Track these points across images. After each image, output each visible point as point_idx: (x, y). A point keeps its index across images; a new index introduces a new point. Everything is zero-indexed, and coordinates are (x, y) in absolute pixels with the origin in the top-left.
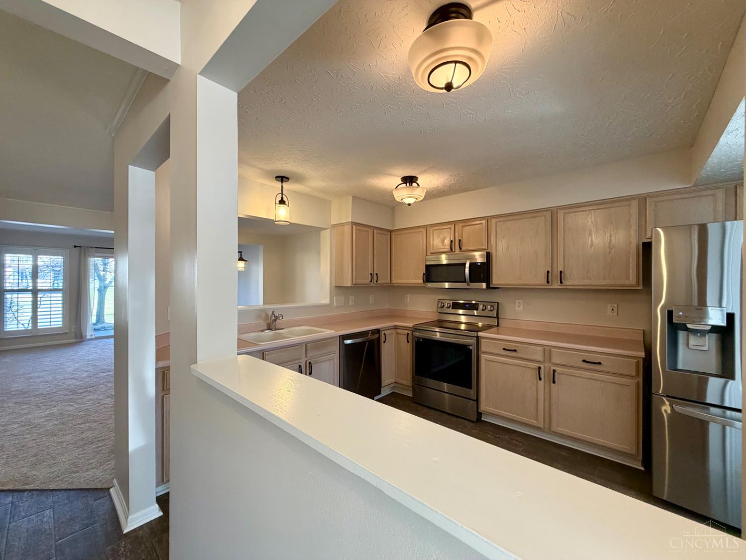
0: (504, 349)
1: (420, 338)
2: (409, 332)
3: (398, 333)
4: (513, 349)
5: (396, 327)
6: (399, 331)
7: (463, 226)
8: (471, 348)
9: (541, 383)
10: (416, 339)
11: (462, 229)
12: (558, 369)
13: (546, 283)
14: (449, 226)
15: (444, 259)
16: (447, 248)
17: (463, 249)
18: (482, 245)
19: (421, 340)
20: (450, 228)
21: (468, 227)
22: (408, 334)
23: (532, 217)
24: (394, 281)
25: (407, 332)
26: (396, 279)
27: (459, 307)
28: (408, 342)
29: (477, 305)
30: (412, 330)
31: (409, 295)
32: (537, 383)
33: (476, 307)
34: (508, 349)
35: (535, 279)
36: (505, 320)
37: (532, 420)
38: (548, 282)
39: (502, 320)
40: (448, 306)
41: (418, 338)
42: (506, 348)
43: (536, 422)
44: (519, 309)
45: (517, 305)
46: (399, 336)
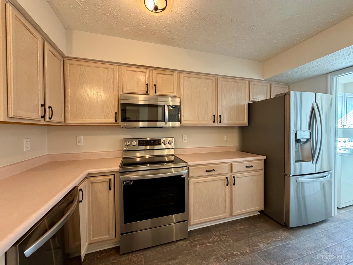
0: (207, 171)
1: (130, 181)
2: (111, 177)
3: (92, 183)
4: (212, 169)
6: (94, 179)
7: (158, 73)
8: (184, 177)
9: (228, 188)
10: (125, 183)
11: (157, 76)
12: (235, 176)
13: (213, 122)
14: (144, 70)
15: (142, 100)
16: (143, 90)
17: (158, 93)
18: (174, 92)
19: (132, 183)
20: (145, 72)
21: (162, 76)
22: (110, 180)
23: (205, 79)
24: (70, 119)
25: (108, 178)
26: (71, 118)
27: (145, 144)
28: (110, 189)
29: (160, 141)
30: (114, 175)
31: (83, 137)
32: (225, 188)
33: (159, 142)
34: (209, 170)
35: (207, 120)
36: (177, 149)
37: (222, 214)
38: (214, 122)
39: (175, 150)
40: (136, 144)
41: (126, 181)
42: (208, 170)
43: (225, 215)
44: (185, 141)
45: (184, 139)
46: (95, 185)
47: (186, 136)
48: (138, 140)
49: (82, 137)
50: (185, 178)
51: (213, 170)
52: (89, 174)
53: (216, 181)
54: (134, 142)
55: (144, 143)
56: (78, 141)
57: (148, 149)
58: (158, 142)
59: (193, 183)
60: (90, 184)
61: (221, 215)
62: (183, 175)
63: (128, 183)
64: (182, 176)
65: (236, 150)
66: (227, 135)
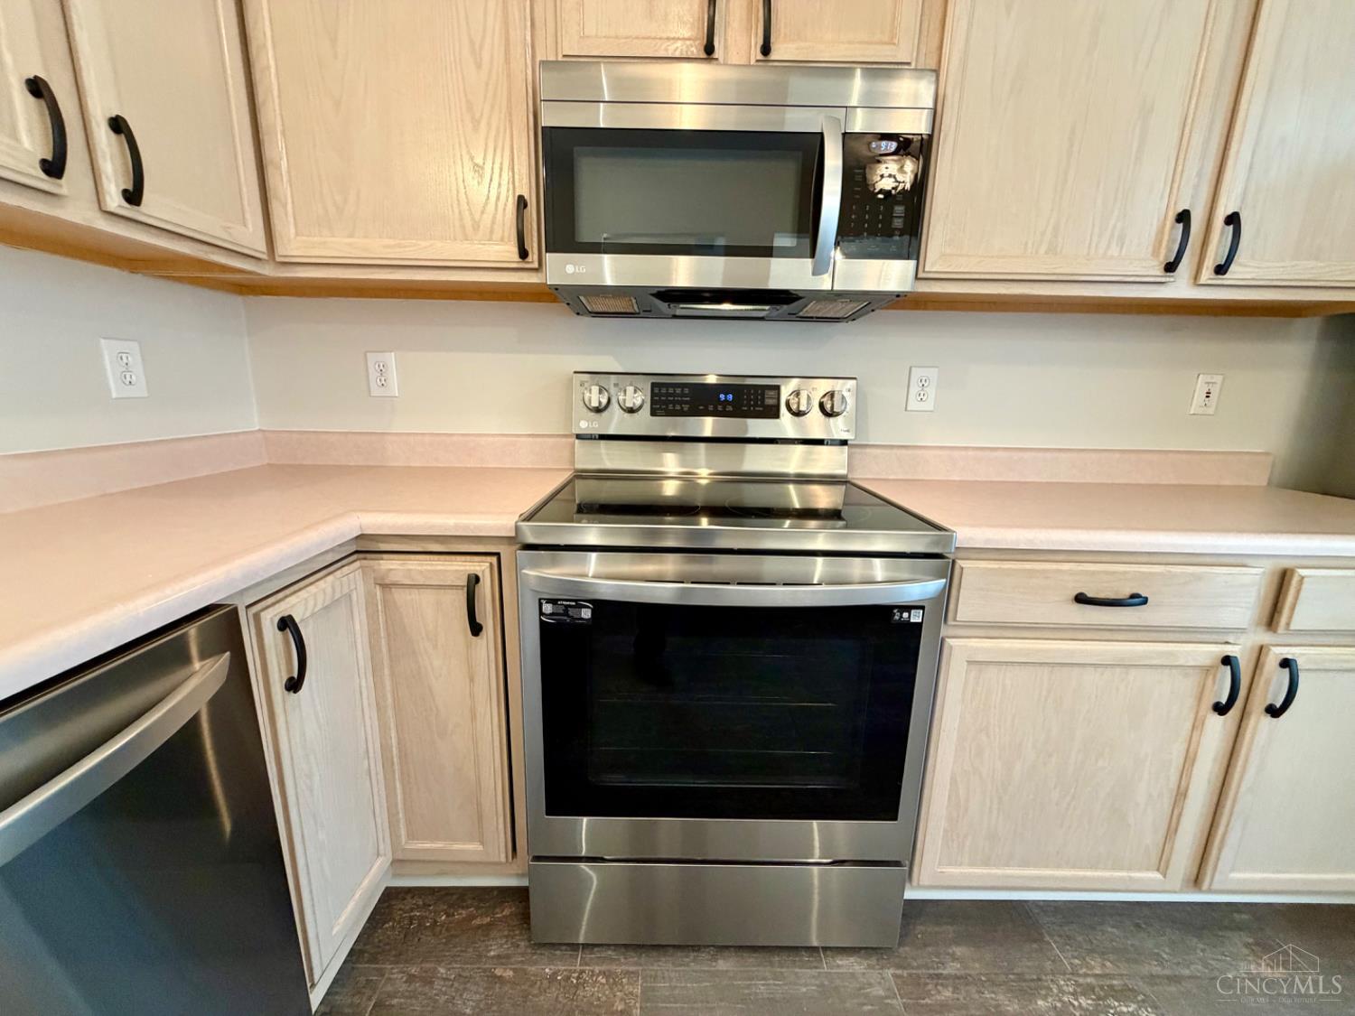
0: (1081, 599)
1: (579, 602)
2: (481, 567)
3: (386, 587)
4: (1124, 592)
5: (365, 548)
6: (392, 567)
8: (916, 617)
9: (1218, 727)
10: (548, 608)
12: (1304, 655)
13: (1159, 272)
16: (687, 38)
17: (782, 50)
18: (894, 40)
19: (586, 614)
22: (474, 580)
24: (293, 242)
25: (461, 568)
26: (297, 234)
27: (686, 407)
28: (476, 629)
29: (772, 393)
30: (498, 554)
31: (393, 354)
32: (1198, 725)
33: (769, 402)
34: (1102, 595)
35: (1114, 251)
36: (868, 450)
37: (1140, 870)
38: (1170, 267)
39: (858, 450)
40: (638, 402)
41: (553, 601)
42: (1090, 595)
43: (1158, 876)
44: (922, 406)
45: (914, 390)
46: (400, 596)
47: (932, 373)
48: (654, 385)
49: (391, 358)
50: (919, 626)
51: (1137, 600)
52: (361, 537)
53: (1133, 672)
54: (630, 389)
55: (681, 403)
56: (373, 374)
57: (708, 433)
58: (763, 398)
59: (966, 663)
60: (378, 591)
61: (1130, 869)
62: (908, 608)
63: (566, 613)
64: (905, 615)
65: (1265, 484)
66: (1218, 379)
